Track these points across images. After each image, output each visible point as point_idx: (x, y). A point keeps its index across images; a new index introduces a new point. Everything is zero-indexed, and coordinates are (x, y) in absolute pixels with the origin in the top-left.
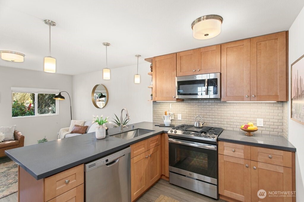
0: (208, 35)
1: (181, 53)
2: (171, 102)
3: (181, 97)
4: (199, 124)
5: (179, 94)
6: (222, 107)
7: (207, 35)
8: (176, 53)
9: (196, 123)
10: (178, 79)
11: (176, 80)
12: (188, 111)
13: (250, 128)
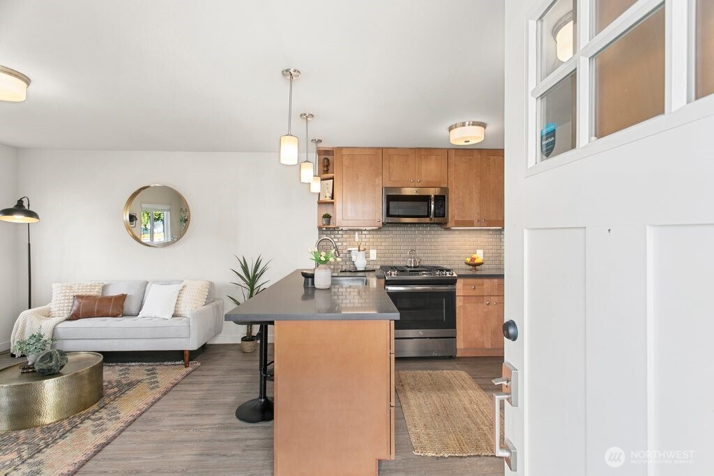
0: (469, 141)
1: (390, 150)
5: (388, 215)
7: (467, 142)
8: (383, 149)
12: (387, 244)
13: (477, 261)
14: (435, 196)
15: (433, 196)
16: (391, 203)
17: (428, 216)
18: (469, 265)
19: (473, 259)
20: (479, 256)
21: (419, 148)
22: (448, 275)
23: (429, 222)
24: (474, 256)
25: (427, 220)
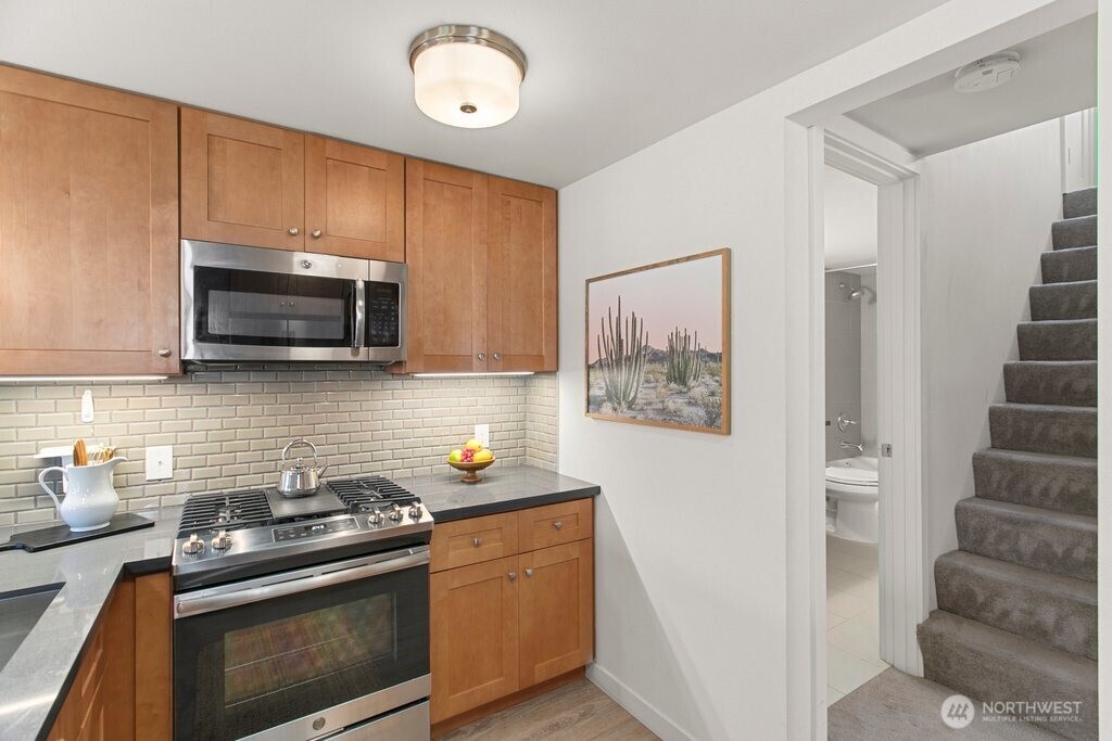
0: (473, 109)
1: (210, 116)
2: (92, 384)
3: (210, 352)
4: (305, 478)
5: (202, 334)
6: (378, 395)
7: (468, 109)
8: (180, 108)
9: (289, 473)
10: (198, 253)
11: (189, 256)
12: (216, 424)
13: (479, 457)
14: (368, 284)
15: (360, 285)
16: (213, 294)
17: (346, 341)
18: (461, 468)
19: (469, 454)
20: (481, 443)
21: (316, 135)
22: (407, 521)
23: (351, 358)
24: (472, 444)
25: (345, 354)
